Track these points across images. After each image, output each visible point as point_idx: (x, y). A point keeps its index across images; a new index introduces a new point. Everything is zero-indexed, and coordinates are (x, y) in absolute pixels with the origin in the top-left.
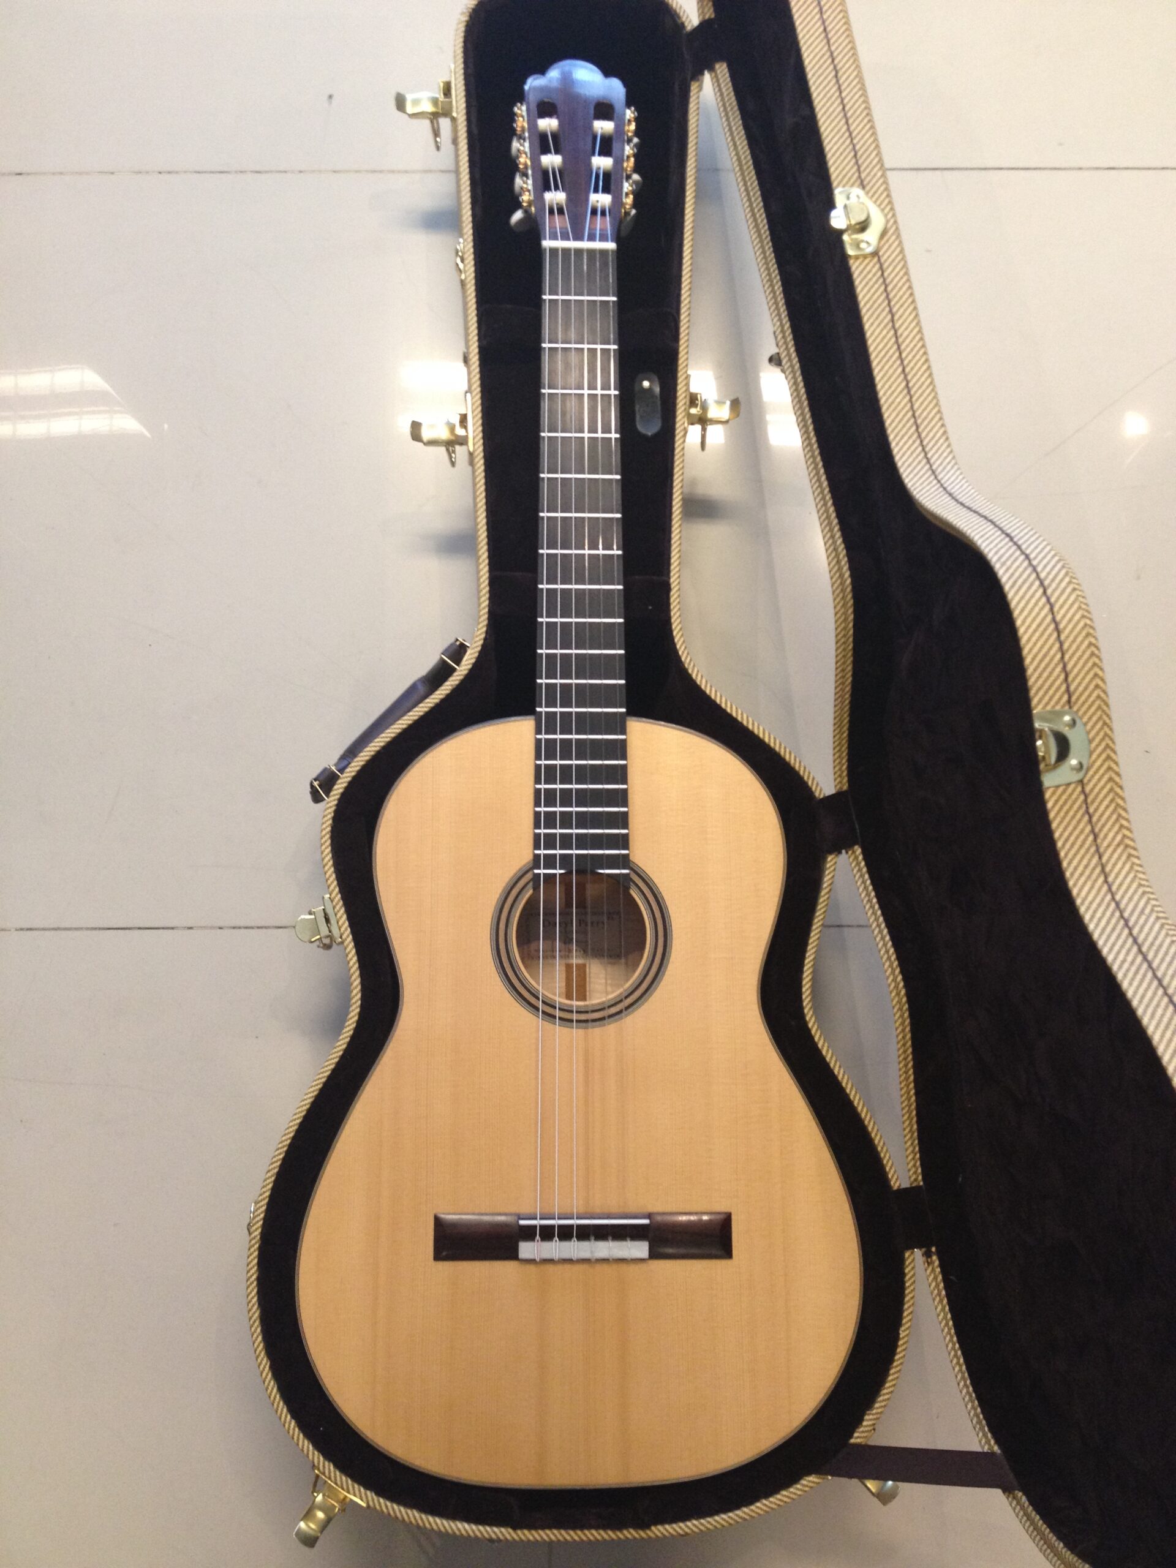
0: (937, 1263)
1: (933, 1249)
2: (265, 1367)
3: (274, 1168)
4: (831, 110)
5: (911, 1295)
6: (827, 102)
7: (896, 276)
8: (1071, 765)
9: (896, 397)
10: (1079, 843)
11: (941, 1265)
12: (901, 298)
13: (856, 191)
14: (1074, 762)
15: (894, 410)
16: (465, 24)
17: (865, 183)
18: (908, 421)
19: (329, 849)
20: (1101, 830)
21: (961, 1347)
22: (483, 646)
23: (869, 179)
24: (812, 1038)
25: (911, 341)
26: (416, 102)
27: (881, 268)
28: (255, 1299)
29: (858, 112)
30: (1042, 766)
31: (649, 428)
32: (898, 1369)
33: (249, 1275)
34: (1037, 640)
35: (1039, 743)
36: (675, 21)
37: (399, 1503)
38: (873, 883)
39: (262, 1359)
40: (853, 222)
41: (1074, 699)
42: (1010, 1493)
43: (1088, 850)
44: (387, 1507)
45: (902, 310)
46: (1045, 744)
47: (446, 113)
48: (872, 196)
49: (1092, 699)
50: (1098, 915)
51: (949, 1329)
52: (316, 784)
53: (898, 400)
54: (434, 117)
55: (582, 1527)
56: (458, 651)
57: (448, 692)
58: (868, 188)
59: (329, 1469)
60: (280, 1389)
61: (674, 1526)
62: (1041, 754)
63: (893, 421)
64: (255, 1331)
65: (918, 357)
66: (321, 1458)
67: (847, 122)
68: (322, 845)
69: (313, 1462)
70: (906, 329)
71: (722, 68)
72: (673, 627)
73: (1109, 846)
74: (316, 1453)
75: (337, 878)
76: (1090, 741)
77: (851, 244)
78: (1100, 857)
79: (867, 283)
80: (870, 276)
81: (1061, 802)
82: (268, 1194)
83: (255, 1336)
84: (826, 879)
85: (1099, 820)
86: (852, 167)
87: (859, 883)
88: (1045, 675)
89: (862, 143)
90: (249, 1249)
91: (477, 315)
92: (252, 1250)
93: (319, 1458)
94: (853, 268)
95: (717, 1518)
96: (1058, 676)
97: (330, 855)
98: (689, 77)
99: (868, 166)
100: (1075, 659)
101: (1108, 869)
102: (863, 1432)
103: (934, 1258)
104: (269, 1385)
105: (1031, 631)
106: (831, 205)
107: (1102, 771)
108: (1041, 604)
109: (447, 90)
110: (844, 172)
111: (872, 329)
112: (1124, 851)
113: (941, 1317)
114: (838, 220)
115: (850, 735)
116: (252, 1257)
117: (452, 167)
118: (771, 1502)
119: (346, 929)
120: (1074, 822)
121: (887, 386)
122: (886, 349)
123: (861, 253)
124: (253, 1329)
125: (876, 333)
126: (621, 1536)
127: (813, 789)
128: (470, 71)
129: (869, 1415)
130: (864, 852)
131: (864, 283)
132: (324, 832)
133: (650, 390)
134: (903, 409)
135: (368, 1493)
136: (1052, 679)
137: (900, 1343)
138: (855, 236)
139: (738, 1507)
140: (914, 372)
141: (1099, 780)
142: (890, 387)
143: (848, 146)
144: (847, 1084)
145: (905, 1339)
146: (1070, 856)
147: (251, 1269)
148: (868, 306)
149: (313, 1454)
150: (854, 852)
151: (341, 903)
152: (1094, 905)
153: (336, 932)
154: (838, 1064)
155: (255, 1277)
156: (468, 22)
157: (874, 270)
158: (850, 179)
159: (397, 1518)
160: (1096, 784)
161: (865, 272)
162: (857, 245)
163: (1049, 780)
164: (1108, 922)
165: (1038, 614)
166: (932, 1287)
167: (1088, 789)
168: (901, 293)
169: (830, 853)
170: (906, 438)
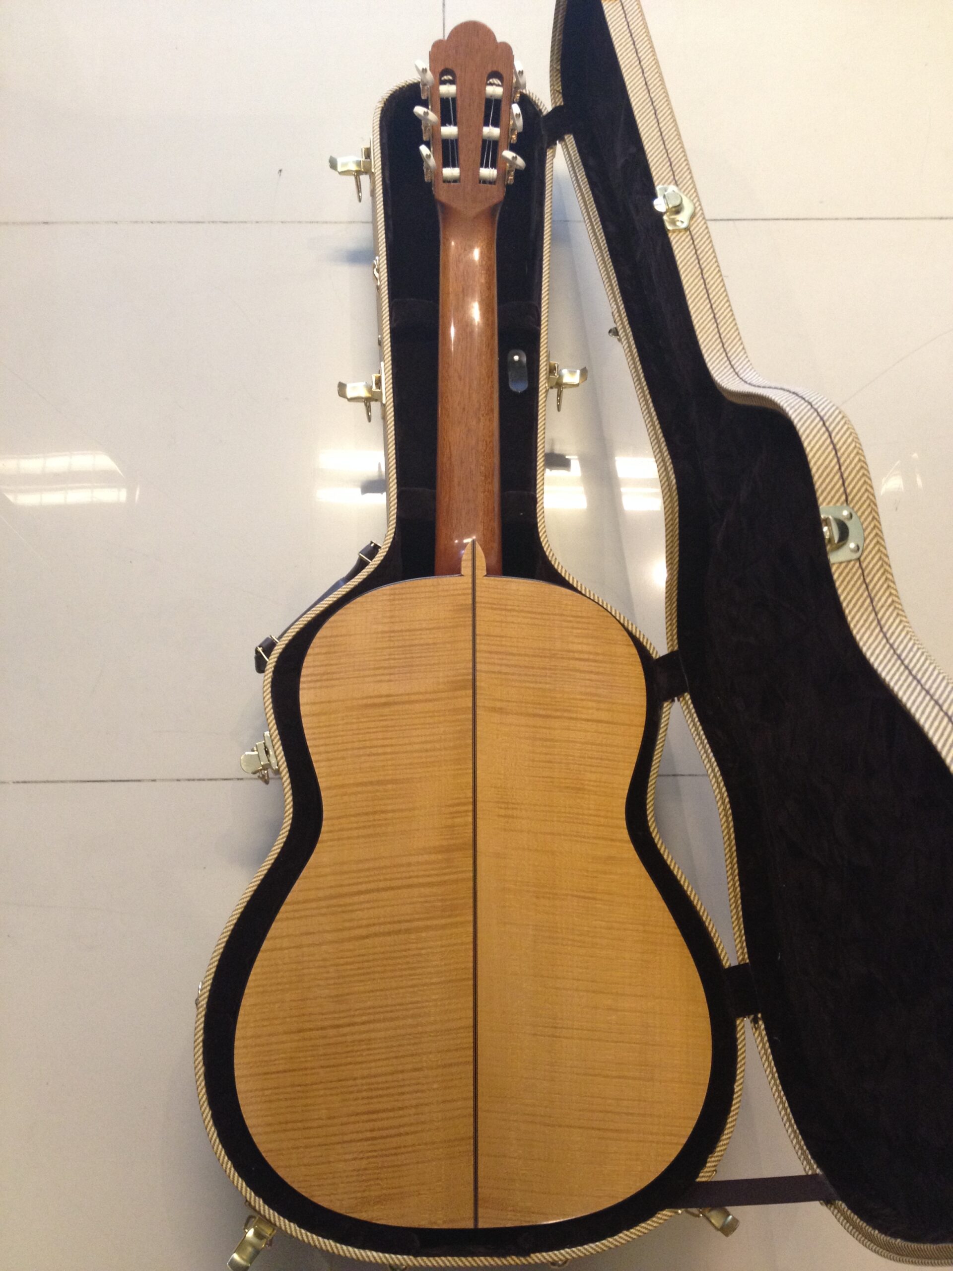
0: (763, 1027)
1: (760, 1015)
2: (207, 1115)
3: (219, 949)
4: (652, 135)
5: (742, 1056)
6: (649, 130)
7: (703, 244)
8: (850, 549)
9: (707, 325)
10: (859, 603)
11: (766, 1028)
12: (707, 258)
13: (672, 188)
14: (852, 545)
15: (705, 333)
16: (380, 109)
17: (678, 183)
18: (716, 341)
19: (270, 695)
20: (876, 595)
21: (786, 1094)
22: (392, 543)
23: (681, 180)
24: (655, 845)
25: (716, 287)
26: (344, 165)
27: (692, 238)
28: (201, 1058)
29: (672, 137)
30: (828, 548)
31: (519, 387)
32: (734, 1118)
33: (196, 1037)
34: (820, 457)
35: (825, 529)
36: (535, 109)
37: (318, 1234)
38: (700, 720)
39: (205, 1109)
40: (670, 206)
41: (850, 498)
42: (832, 1204)
43: (866, 609)
44: (307, 1236)
45: (708, 267)
46: (830, 530)
47: (368, 171)
48: (685, 191)
49: (863, 499)
50: (877, 652)
51: (775, 1081)
52: (260, 649)
53: (708, 326)
54: (358, 174)
55: (473, 1254)
56: (372, 551)
57: (365, 577)
58: (680, 186)
59: (259, 1203)
60: (219, 1135)
61: (550, 1253)
62: (827, 537)
63: (704, 341)
64: (200, 1084)
65: (721, 298)
66: (253, 1194)
67: (664, 143)
68: (264, 692)
69: (246, 1198)
70: (712, 279)
71: (570, 139)
72: (539, 530)
73: (882, 606)
74: (248, 1189)
75: (276, 718)
76: (864, 530)
77: (669, 222)
78: (876, 614)
79: (682, 249)
80: (684, 244)
81: (844, 574)
82: (214, 970)
83: (200, 1088)
84: (662, 721)
85: (874, 587)
86: (668, 173)
87: (689, 722)
88: (827, 481)
89: (675, 156)
90: (197, 1016)
91: (389, 306)
92: (199, 1016)
93: (251, 1194)
94: (671, 239)
95: (586, 1246)
96: (837, 482)
97: (270, 700)
98: (546, 146)
99: (680, 172)
100: (849, 469)
101: (883, 622)
102: (707, 1172)
103: (760, 1022)
104: (210, 1130)
105: (815, 450)
106: (654, 196)
107: (874, 552)
108: (821, 432)
109: (368, 153)
110: (663, 176)
111: (687, 279)
112: (893, 611)
113: (768, 1072)
114: (659, 205)
115: (678, 606)
116: (199, 1023)
117: (370, 220)
118: (631, 1233)
119: (282, 758)
120: (855, 589)
121: (699, 317)
122: (698, 292)
123: (677, 228)
124: (198, 1083)
125: (690, 282)
126: (506, 1262)
127: (651, 652)
128: (384, 141)
129: (711, 1157)
130: (692, 698)
131: (679, 248)
132: (266, 683)
133: (519, 361)
134: (712, 332)
135: (292, 1224)
136: (833, 483)
137: (735, 1096)
138: (673, 217)
139: (604, 1237)
140: (719, 308)
141: (873, 558)
142: (701, 318)
143: (665, 159)
144: (684, 882)
145: (739, 1093)
146: (853, 613)
147: (198, 1032)
148: (683, 263)
149: (246, 1190)
150: (684, 699)
151: (278, 737)
152: (873, 646)
153: (273, 761)
154: (677, 866)
155: (201, 1039)
156: (383, 108)
157: (687, 240)
158: (667, 180)
159: (315, 1246)
160: (871, 562)
161: (680, 241)
162: (673, 222)
163: (835, 558)
164: (885, 657)
165: (820, 438)
166: (760, 1048)
167: (864, 565)
168: (707, 255)
169: (666, 700)
170: (715, 351)
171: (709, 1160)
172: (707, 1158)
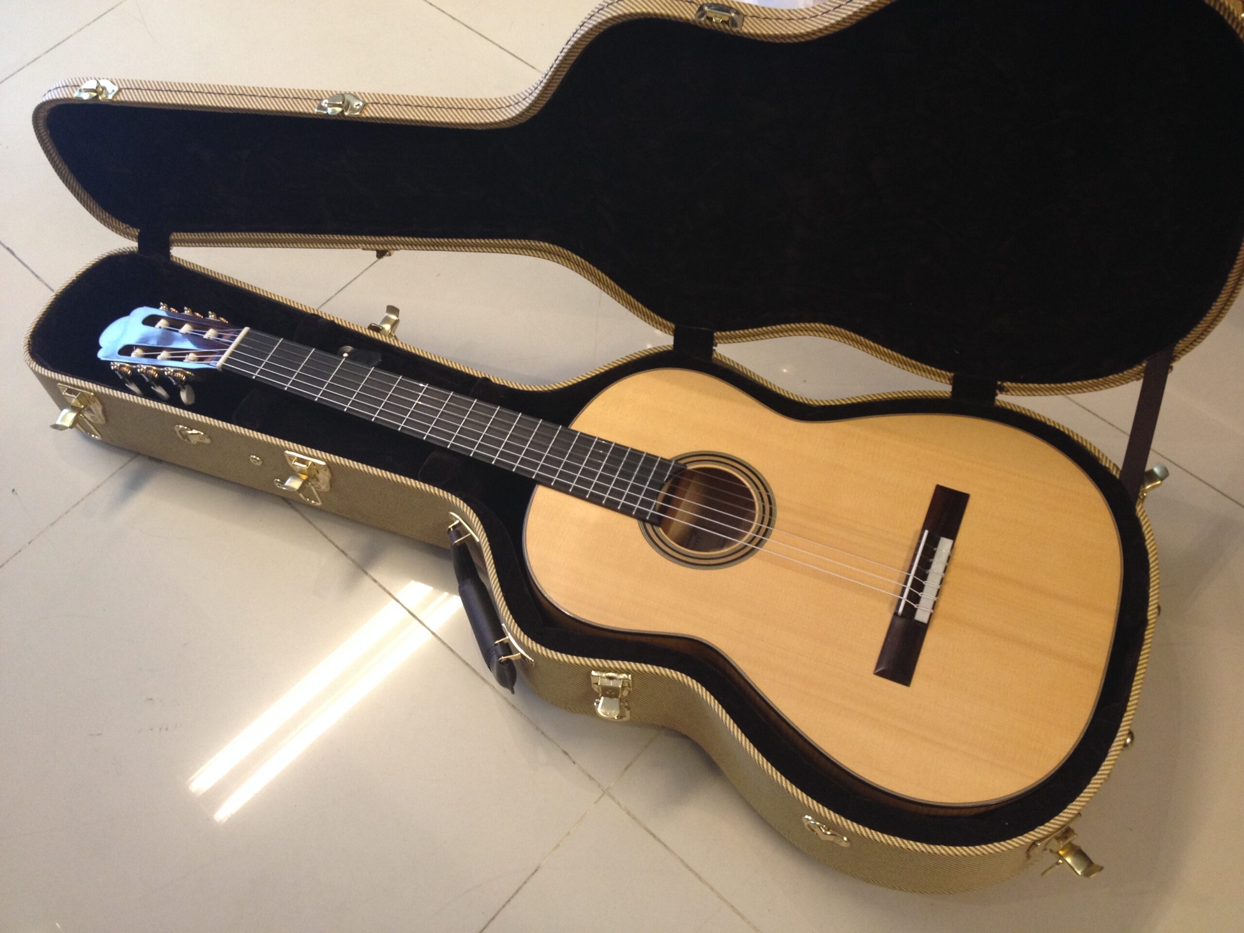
0: (1009, 384)
1: (999, 383)
11: (1012, 381)
42: (1175, 356)
71: (175, 236)
102: (1113, 469)
103: (1005, 384)
123: (360, 109)
126: (1148, 641)
130: (721, 330)
171: (1103, 464)
172: (1101, 466)
